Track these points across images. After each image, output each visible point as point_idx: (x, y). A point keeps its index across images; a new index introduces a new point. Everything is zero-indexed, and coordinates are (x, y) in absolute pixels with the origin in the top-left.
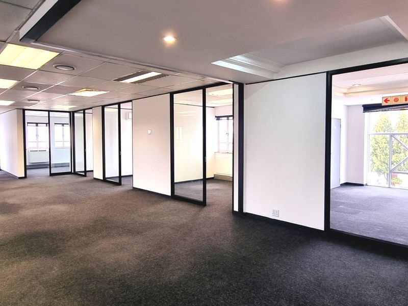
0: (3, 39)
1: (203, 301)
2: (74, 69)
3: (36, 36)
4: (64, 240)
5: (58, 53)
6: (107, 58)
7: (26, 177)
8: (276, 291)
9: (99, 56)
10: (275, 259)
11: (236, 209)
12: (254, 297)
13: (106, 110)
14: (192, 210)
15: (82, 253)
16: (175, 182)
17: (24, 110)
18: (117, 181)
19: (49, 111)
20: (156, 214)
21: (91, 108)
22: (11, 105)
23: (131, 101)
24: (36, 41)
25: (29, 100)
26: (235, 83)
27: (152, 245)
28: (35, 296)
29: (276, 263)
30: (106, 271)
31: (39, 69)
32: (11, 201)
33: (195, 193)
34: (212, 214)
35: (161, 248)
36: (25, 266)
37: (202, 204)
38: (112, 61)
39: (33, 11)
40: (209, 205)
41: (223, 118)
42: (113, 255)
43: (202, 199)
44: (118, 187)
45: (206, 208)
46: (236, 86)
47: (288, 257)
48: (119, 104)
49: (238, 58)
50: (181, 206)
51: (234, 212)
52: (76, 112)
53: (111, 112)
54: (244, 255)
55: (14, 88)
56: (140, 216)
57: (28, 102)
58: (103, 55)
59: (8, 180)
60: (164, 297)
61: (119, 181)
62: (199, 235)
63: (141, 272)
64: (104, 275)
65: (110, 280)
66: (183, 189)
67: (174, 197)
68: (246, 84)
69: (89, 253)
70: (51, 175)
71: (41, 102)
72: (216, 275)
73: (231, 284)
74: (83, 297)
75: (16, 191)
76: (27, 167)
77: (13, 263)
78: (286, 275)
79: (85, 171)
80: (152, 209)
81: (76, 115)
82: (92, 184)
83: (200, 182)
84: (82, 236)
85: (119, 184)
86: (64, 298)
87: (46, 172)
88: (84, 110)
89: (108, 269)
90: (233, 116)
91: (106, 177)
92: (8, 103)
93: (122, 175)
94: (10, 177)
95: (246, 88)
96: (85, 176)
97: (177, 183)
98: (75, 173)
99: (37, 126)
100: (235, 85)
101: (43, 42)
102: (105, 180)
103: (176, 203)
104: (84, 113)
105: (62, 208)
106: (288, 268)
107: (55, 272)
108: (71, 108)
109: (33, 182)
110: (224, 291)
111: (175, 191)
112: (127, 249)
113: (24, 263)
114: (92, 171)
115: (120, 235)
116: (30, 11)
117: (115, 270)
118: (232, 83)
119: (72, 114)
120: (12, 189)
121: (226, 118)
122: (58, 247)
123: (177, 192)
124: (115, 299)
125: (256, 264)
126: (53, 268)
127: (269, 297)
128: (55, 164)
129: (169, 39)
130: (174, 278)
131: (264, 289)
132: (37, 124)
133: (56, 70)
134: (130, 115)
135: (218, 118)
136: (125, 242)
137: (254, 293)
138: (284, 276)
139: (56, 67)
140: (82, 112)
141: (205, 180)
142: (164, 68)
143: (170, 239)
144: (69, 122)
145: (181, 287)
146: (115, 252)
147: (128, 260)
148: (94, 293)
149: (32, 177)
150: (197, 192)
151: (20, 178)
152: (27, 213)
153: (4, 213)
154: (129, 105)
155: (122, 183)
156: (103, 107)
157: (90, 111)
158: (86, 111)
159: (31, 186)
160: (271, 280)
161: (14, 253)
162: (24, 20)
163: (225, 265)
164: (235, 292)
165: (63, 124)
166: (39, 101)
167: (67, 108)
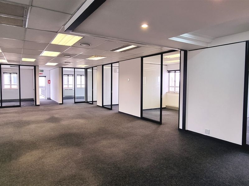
0: (57, 31)
1: (163, 181)
2: (90, 45)
3: (73, 28)
4: (84, 139)
5: (82, 37)
6: (108, 38)
7: (62, 103)
8: (209, 181)
9: (104, 38)
10: (208, 161)
11: (181, 127)
12: (195, 183)
13: (104, 67)
14: (153, 126)
15: (93, 146)
16: (143, 109)
17: (62, 68)
18: (110, 107)
19: (75, 68)
20: (132, 128)
21: (96, 66)
22: (56, 65)
23: (118, 62)
24: (73, 31)
25: (65, 62)
26: (181, 50)
27: (131, 145)
28: (70, 168)
29: (208, 163)
30: (106, 157)
31: (72, 46)
32: (56, 116)
33: (155, 116)
34: (165, 129)
35: (136, 147)
36: (64, 151)
37: (160, 123)
38: (110, 40)
39: (73, 15)
40: (164, 124)
41: (172, 72)
42: (109, 149)
43: (159, 120)
44: (110, 111)
45: (162, 126)
46: (183, 52)
47: (217, 160)
48: (112, 64)
49: (185, 35)
50: (147, 124)
51: (179, 129)
52: (88, 68)
53: (107, 68)
54: (187, 156)
55: (59, 56)
56: (123, 128)
57: (65, 63)
58: (106, 37)
59: (54, 105)
60: (139, 176)
61: (111, 107)
62: (158, 141)
63: (125, 160)
64: (105, 160)
65: (109, 163)
66: (147, 113)
67: (142, 118)
68: (189, 51)
69: (97, 147)
70: (75, 103)
71: (71, 64)
72: (170, 166)
73: (179, 173)
74: (95, 171)
75: (58, 111)
76: (64, 98)
77: (59, 149)
78: (216, 171)
79: (93, 101)
80: (130, 125)
81: (88, 70)
82: (96, 108)
83: (158, 110)
84: (93, 137)
85: (111, 109)
86: (85, 171)
87: (73, 101)
88: (92, 67)
89: (107, 157)
90: (180, 70)
91: (104, 105)
92: (55, 64)
93: (112, 104)
94: (55, 103)
95: (189, 53)
96: (92, 104)
97: (144, 110)
98: (87, 102)
99: (68, 76)
100: (181, 51)
101: (76, 32)
102: (103, 107)
103: (144, 122)
104: (93, 69)
105: (81, 121)
106: (217, 167)
107: (80, 155)
108: (86, 66)
109: (66, 106)
110: (175, 177)
111: (143, 115)
112: (117, 146)
113: (64, 150)
114: (96, 101)
115: (113, 138)
116: (71, 15)
117: (111, 158)
118: (180, 50)
119: (86, 69)
120: (57, 109)
121: (174, 72)
122: (81, 142)
123: (144, 116)
124: (112, 174)
125: (195, 163)
126: (79, 153)
127: (204, 184)
128: (77, 97)
129: (145, 26)
130: (145, 166)
131: (201, 179)
132: (68, 75)
133: (80, 46)
134: (118, 70)
135: (169, 72)
136: (116, 142)
137: (195, 180)
138: (215, 172)
139: (81, 44)
140: (92, 68)
141: (161, 109)
142: (139, 43)
143: (141, 143)
144: (84, 74)
145: (149, 171)
146: (110, 148)
147: (118, 153)
148: (100, 169)
149: (66, 103)
150: (156, 116)
151: (60, 104)
152: (65, 123)
153: (53, 122)
154: (117, 64)
155: (112, 109)
156: (103, 66)
157: (96, 68)
158: (94, 68)
159: (65, 108)
160: (205, 174)
161: (59, 144)
162: (68, 20)
163: (175, 161)
164: (182, 179)
165: (81, 75)
166: (70, 63)
167: (84, 66)
